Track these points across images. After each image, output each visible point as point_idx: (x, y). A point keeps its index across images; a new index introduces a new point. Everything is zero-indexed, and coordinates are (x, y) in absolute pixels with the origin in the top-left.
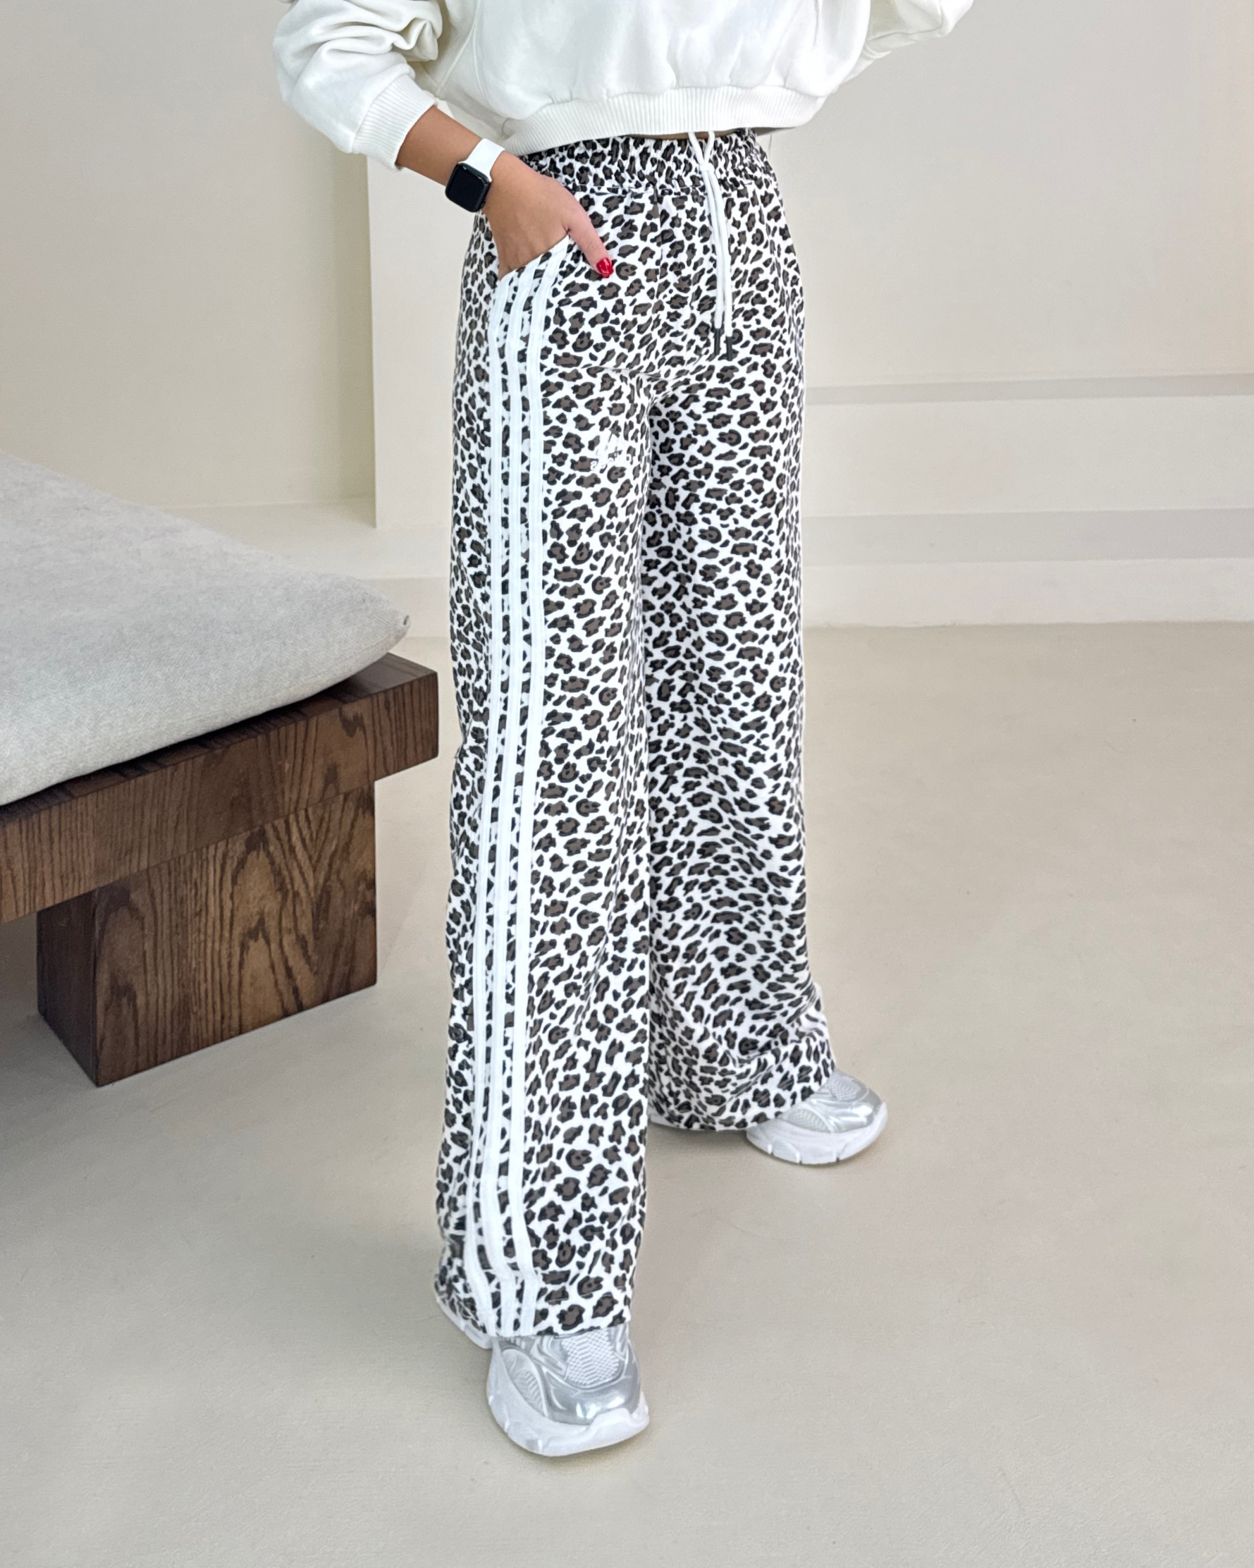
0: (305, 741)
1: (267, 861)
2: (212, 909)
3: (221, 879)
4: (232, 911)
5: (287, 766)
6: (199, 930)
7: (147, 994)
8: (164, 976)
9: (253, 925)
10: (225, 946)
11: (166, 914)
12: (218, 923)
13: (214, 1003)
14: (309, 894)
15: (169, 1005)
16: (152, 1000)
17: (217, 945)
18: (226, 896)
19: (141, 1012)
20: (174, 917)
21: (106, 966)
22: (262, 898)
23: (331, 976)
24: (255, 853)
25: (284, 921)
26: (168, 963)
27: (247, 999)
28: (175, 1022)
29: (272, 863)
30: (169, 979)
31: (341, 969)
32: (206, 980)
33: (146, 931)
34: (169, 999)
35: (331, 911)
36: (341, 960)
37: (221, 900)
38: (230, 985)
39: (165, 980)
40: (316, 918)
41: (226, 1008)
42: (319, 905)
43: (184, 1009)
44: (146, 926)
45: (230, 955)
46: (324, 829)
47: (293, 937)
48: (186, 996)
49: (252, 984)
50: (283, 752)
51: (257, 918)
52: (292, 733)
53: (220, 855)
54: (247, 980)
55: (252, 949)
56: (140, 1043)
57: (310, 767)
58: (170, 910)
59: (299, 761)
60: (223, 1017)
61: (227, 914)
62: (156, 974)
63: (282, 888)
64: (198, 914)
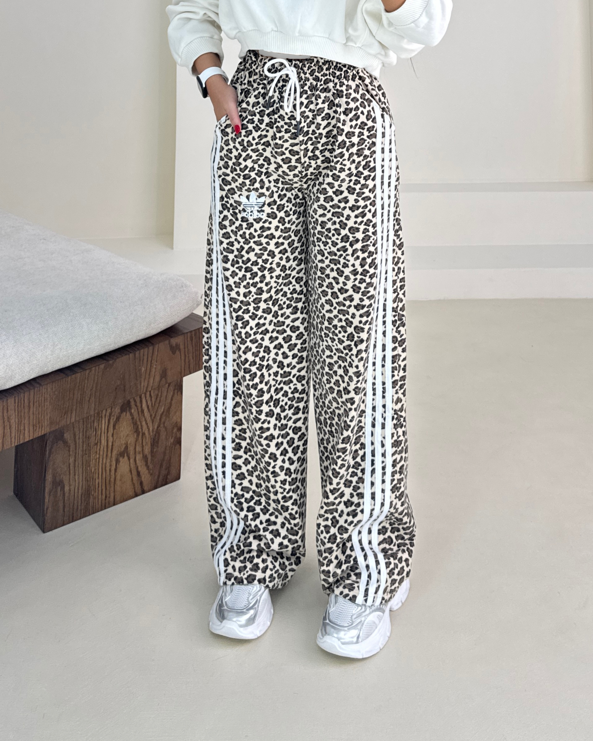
0: (152, 357)
1: (130, 417)
2: (103, 441)
3: (108, 427)
4: (113, 443)
5: (143, 369)
6: (96, 452)
7: (70, 485)
8: (79, 475)
9: (123, 449)
10: (108, 460)
11: (81, 444)
12: (105, 450)
13: (102, 490)
14: (149, 434)
15: (80, 491)
16: (72, 487)
17: (104, 461)
18: (110, 434)
19: (67, 495)
20: (85, 446)
21: (51, 470)
22: (128, 436)
23: (159, 476)
24: (125, 413)
25: (137, 447)
26: (81, 470)
27: (118, 488)
28: (83, 499)
29: (133, 418)
30: (81, 477)
31: (164, 472)
32: (98, 478)
33: (71, 453)
34: (80, 488)
35: (160, 443)
36: (164, 467)
37: (107, 437)
38: (110, 481)
39: (79, 478)
40: (152, 445)
41: (108, 493)
42: (154, 440)
43: (87, 493)
44: (71, 450)
45: (111, 466)
46: (158, 401)
47: (141, 455)
48: (89, 486)
49: (120, 480)
50: (141, 362)
51: (124, 446)
52: (146, 353)
53: (108, 414)
54: (118, 477)
55: (121, 462)
56: (65, 510)
57: (153, 370)
58: (83, 442)
59: (149, 366)
60: (106, 497)
61: (110, 444)
62: (75, 475)
63: (137, 431)
64: (96, 444)
